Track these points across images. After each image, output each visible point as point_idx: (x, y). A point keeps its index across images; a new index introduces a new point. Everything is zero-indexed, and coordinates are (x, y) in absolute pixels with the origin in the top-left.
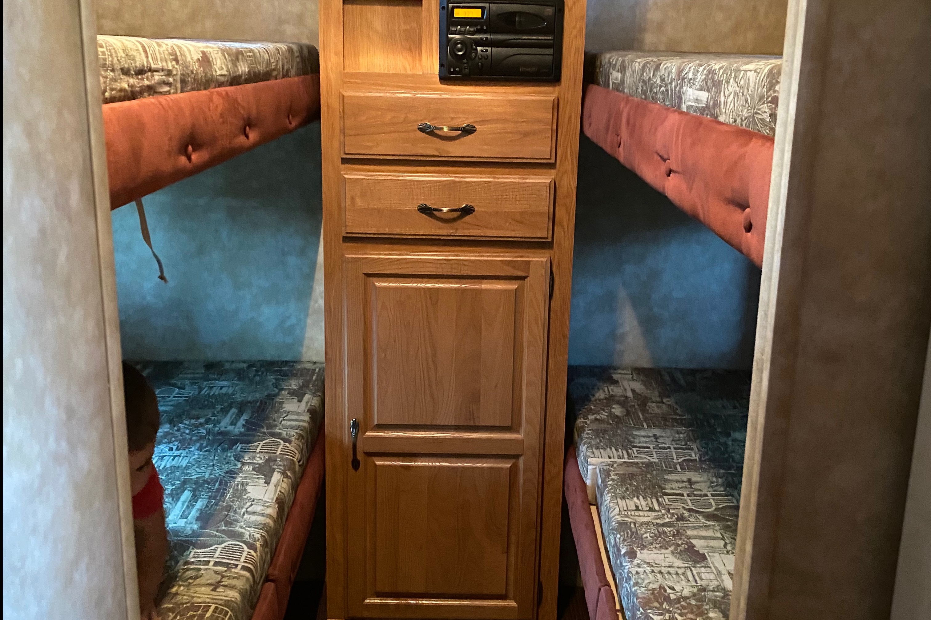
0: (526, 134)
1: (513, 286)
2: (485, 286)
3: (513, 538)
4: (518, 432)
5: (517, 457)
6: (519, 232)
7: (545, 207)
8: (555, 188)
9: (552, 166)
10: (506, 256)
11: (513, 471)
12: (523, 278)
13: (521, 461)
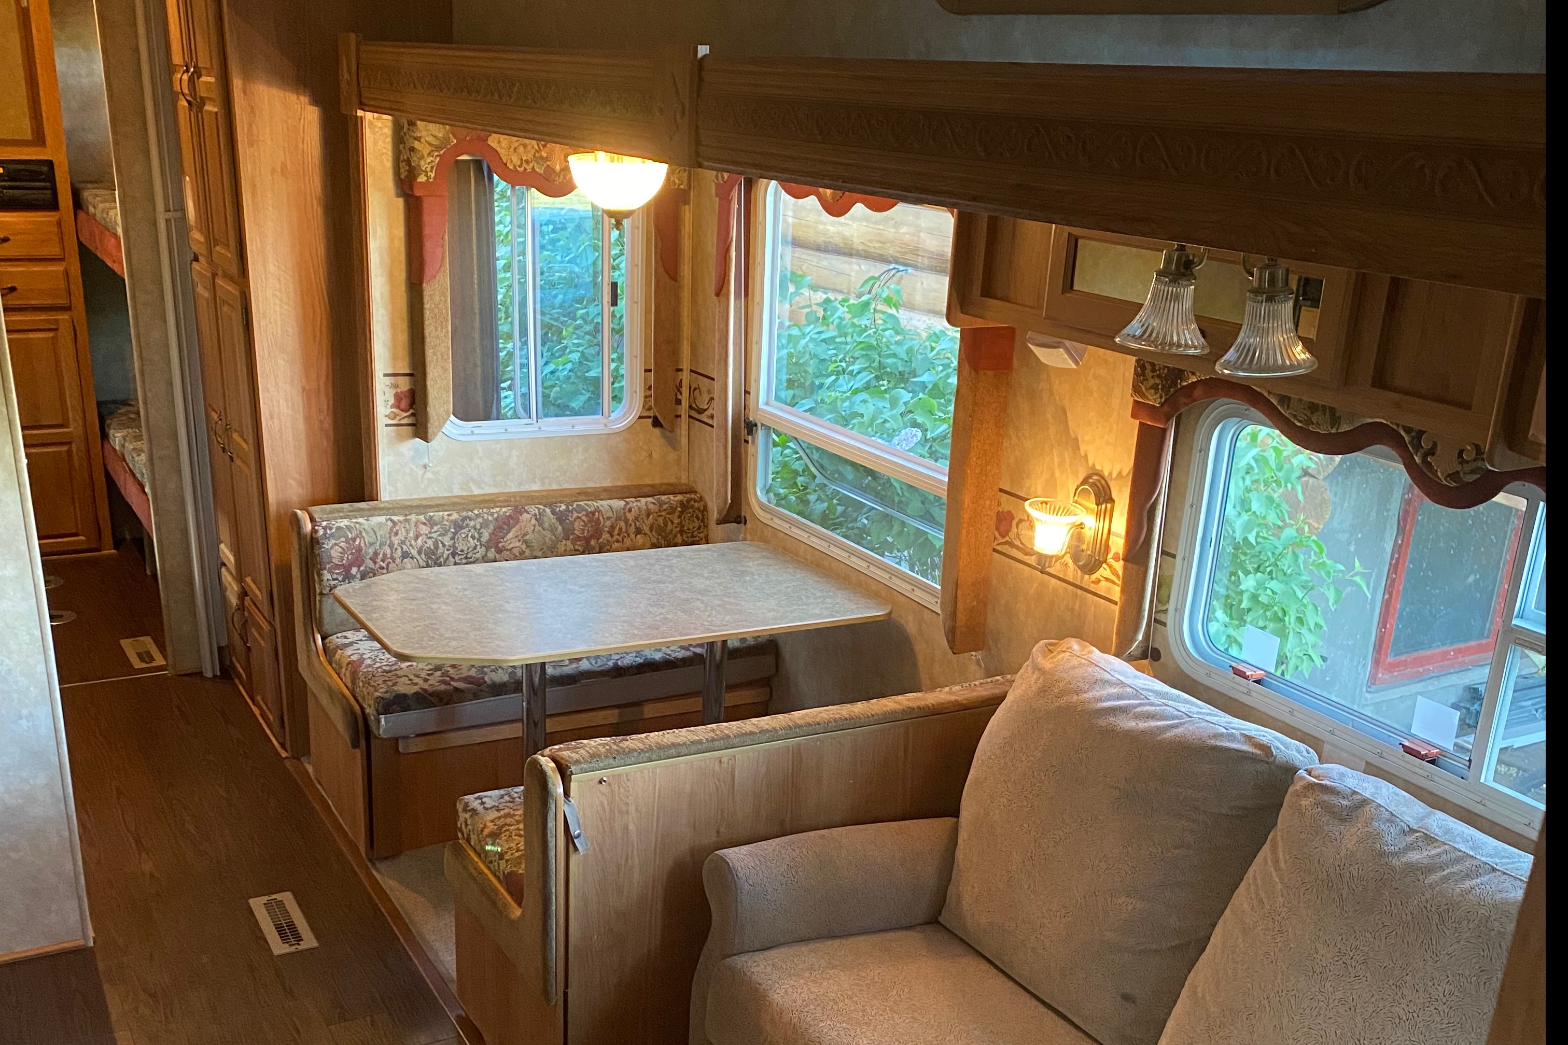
0: (43, 241)
1: (51, 335)
2: (32, 335)
3: (76, 496)
4: (68, 427)
5: (70, 443)
6: (48, 301)
7: (62, 285)
8: (67, 273)
9: (62, 260)
10: (43, 317)
11: (69, 452)
12: (56, 329)
13: (74, 446)
